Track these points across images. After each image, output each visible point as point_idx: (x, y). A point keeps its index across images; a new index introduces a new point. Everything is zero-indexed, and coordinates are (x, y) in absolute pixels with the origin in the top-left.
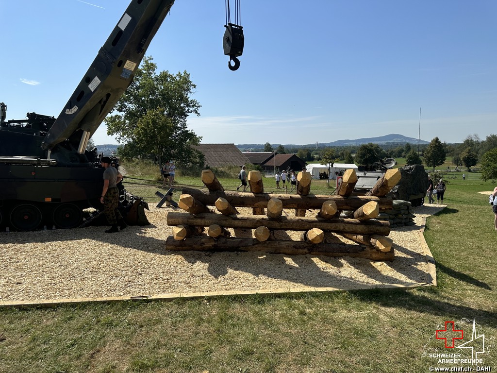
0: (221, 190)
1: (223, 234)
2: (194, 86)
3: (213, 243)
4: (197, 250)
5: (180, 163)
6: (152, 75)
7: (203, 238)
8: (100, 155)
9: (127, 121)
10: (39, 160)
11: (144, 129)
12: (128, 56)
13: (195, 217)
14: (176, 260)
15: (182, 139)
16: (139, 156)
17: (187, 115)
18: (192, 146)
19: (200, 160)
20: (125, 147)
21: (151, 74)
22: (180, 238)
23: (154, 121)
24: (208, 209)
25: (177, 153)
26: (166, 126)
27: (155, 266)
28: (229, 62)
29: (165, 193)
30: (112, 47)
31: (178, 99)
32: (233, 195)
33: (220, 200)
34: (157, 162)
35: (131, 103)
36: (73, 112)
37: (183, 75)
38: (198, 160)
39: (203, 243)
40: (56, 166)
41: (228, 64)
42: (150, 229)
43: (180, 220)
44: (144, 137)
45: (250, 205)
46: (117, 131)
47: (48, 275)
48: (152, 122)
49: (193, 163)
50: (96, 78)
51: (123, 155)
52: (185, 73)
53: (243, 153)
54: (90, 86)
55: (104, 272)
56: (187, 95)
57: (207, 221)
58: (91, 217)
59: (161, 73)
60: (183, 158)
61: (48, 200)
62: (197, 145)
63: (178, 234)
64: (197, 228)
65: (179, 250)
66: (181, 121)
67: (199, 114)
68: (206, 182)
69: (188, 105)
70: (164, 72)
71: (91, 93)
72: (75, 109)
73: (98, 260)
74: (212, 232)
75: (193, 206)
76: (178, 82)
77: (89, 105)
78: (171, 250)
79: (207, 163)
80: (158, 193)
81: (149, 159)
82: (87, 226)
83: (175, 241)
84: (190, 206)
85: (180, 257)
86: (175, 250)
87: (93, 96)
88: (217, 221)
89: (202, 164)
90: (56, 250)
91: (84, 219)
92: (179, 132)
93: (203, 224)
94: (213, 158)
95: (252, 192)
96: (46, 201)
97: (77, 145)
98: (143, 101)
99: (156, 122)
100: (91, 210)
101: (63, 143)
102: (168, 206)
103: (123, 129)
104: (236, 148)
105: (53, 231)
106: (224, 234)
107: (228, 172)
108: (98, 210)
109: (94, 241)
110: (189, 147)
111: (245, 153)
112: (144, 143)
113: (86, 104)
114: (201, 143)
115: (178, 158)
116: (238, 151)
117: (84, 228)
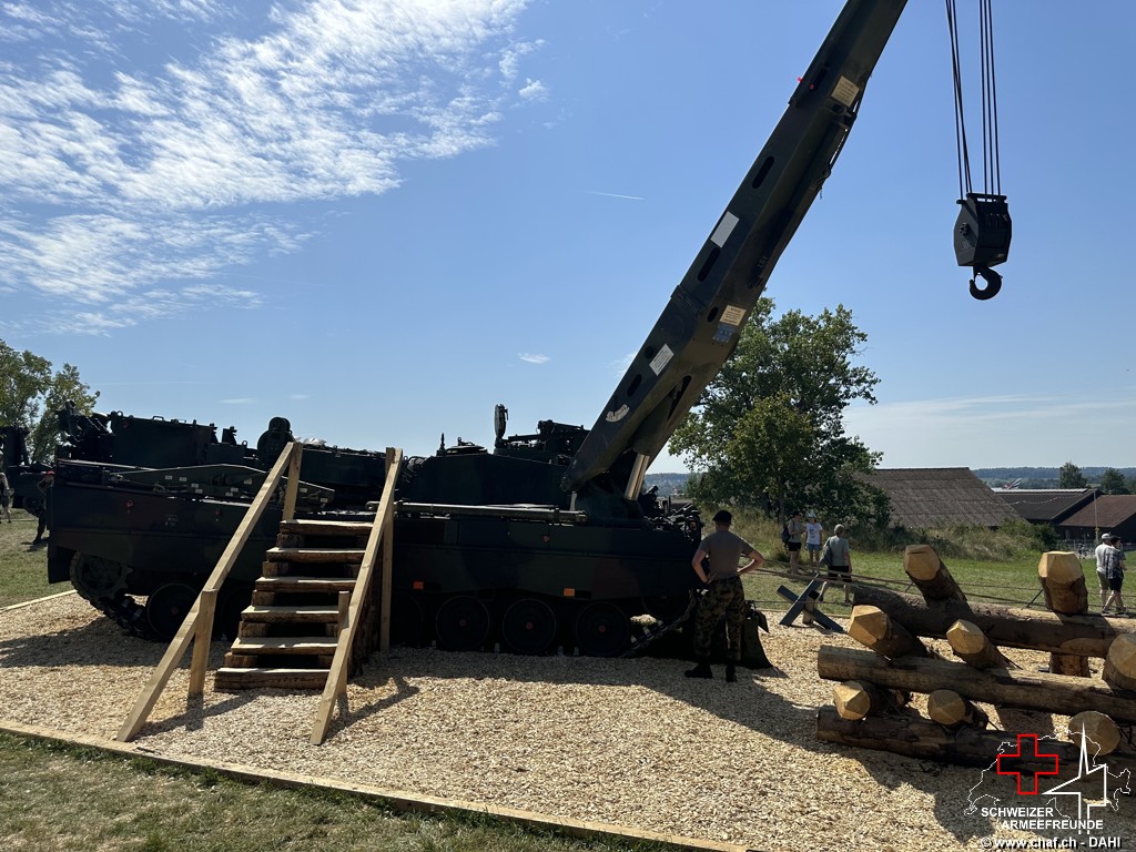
0: (957, 598)
1: (969, 719)
2: (863, 336)
3: (943, 741)
4: (896, 753)
5: (828, 515)
6: (763, 324)
7: (914, 722)
8: (665, 503)
9: (709, 425)
10: (557, 512)
11: (748, 442)
12: (729, 298)
13: (890, 665)
14: (844, 772)
15: (831, 460)
16: (732, 500)
17: (845, 404)
18: (857, 475)
19: (877, 509)
20: (703, 479)
21: (763, 320)
22: (853, 715)
23: (770, 424)
24: (923, 646)
25: (819, 493)
26: (797, 432)
27: (795, 777)
28: (972, 283)
29: (800, 590)
30: (699, 282)
31: (823, 370)
32: (994, 613)
33: (963, 628)
34: (773, 514)
35: (719, 385)
36: (619, 418)
37: (834, 315)
38: (872, 509)
39: (915, 737)
40: (586, 524)
41: (969, 285)
42: (773, 680)
43: (852, 669)
44: (748, 458)
45: (1048, 645)
46: (688, 445)
47: (571, 760)
48: (766, 425)
49: (860, 516)
50: (666, 348)
51: (700, 496)
52: (840, 310)
53: (995, 490)
54: (652, 365)
55: (683, 772)
56: (844, 357)
57: (924, 680)
58: (646, 637)
59: (784, 316)
60: (835, 503)
61: (569, 592)
62: (869, 472)
63: (850, 705)
64: (893, 691)
65: (849, 745)
66: (830, 419)
67: (874, 399)
68: (918, 577)
69: (846, 382)
70: (790, 314)
71: (655, 378)
72: (623, 411)
73: (666, 741)
74: (940, 710)
75: (885, 638)
76: (824, 332)
77: (649, 402)
78: (830, 742)
79: (895, 518)
80: (783, 591)
81: (754, 505)
82: (639, 654)
83: (838, 720)
84: (880, 637)
85: (855, 764)
86: (839, 744)
87: (658, 384)
88: (952, 682)
89: (883, 520)
90: (583, 704)
91: (633, 639)
92: (825, 442)
93: (912, 685)
94: (912, 504)
95: (1050, 608)
96: (565, 594)
97: (624, 481)
98: (743, 380)
99: (774, 425)
100: (646, 618)
101: (599, 479)
102: (808, 623)
103: (700, 442)
104: (975, 478)
105: (575, 659)
106: (974, 718)
107: (955, 541)
108: (660, 622)
109: (656, 694)
110: (847, 477)
111: (1000, 490)
112: (747, 472)
113: (645, 401)
114: (881, 467)
115: (823, 505)
116: (982, 486)
117: (634, 660)
